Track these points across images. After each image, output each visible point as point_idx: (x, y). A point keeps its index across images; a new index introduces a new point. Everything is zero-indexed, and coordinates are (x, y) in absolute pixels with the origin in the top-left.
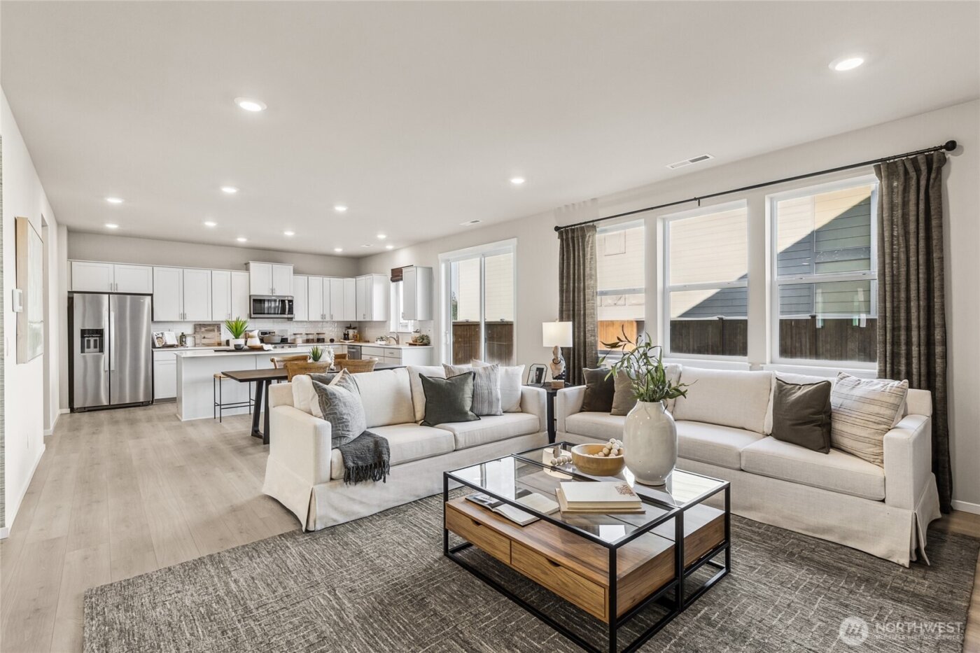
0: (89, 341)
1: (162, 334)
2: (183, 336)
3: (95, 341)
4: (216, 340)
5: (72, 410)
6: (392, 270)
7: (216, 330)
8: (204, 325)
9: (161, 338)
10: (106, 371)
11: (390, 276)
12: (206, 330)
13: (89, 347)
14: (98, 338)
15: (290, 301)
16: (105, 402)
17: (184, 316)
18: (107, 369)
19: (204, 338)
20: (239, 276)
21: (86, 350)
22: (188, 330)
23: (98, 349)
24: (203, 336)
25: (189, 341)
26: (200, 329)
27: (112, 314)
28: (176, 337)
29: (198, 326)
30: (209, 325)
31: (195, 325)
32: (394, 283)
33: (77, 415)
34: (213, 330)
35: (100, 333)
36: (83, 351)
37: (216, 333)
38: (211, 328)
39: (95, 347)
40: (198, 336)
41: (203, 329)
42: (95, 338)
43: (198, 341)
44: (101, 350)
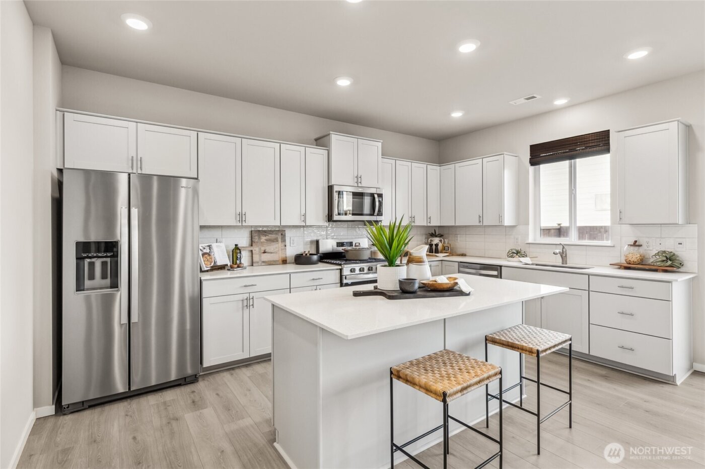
0: (92, 265)
1: (210, 247)
2: (237, 250)
3: (104, 264)
4: (279, 255)
5: (60, 408)
6: (532, 147)
7: (280, 240)
9: (209, 254)
10: (121, 325)
11: (527, 156)
12: (267, 240)
13: (92, 277)
14: (108, 260)
15: (380, 196)
16: (120, 387)
17: (241, 216)
18: (125, 320)
19: (265, 252)
20: (316, 155)
21: (88, 283)
22: (243, 240)
23: (108, 281)
24: (263, 249)
25: (245, 258)
26: (260, 238)
27: (135, 212)
28: (227, 252)
29: (257, 234)
30: (271, 232)
31: (253, 232)
32: (533, 167)
33: (68, 419)
34: (276, 240)
35: (111, 248)
36: (80, 287)
37: (280, 244)
38: (273, 236)
39: (104, 276)
40: (256, 249)
41: (263, 239)
42: (104, 259)
43: (256, 258)
44: (115, 285)
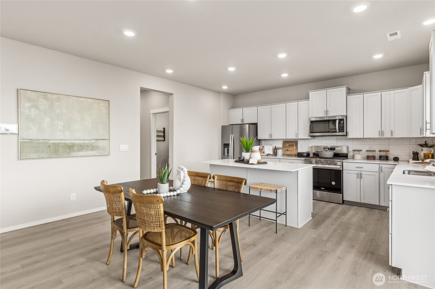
2: (276, 149)
4: (295, 152)
7: (295, 145)
8: (288, 141)
12: (289, 145)
15: (342, 120)
19: (287, 150)
22: (280, 145)
25: (280, 152)
26: (286, 144)
30: (291, 142)
31: (284, 142)
34: (293, 146)
36: (224, 154)
38: (292, 144)
40: (285, 149)
43: (284, 153)
